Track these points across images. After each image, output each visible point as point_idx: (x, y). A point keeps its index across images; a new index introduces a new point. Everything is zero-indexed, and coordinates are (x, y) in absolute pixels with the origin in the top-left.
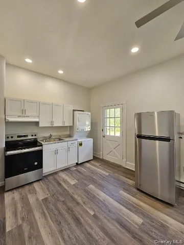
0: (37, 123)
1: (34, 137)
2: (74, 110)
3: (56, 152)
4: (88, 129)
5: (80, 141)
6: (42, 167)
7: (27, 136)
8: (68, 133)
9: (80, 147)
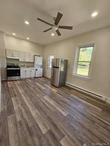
0: (18, 60)
1: (17, 65)
2: (35, 55)
3: (26, 71)
4: (41, 64)
5: (36, 68)
6: (20, 76)
7: (14, 64)
8: (32, 65)
9: (36, 71)
